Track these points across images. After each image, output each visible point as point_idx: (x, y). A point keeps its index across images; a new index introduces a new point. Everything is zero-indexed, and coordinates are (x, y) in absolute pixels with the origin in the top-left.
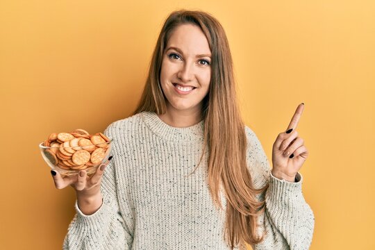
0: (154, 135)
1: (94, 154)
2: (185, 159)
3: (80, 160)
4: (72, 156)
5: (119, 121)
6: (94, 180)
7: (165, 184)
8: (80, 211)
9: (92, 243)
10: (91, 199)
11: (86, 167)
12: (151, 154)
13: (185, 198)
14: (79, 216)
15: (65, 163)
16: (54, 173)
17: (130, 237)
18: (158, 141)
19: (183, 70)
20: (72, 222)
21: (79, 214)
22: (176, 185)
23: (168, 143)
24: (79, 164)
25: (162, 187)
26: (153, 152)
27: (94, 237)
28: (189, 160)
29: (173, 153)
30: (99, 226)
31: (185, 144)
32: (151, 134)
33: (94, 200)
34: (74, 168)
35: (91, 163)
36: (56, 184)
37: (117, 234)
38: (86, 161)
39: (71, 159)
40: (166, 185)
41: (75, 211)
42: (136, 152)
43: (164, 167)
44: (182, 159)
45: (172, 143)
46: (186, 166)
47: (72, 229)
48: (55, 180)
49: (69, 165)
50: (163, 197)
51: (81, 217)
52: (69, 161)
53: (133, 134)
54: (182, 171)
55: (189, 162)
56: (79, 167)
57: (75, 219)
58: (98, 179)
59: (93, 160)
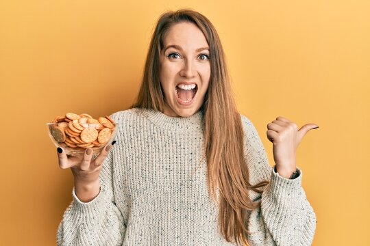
0: (152, 125)
1: (102, 133)
2: (182, 147)
3: (88, 138)
4: (80, 133)
5: (119, 112)
6: (97, 162)
7: (161, 171)
8: (77, 198)
9: (87, 230)
10: (89, 186)
11: (93, 146)
12: (147, 142)
13: (181, 185)
14: (76, 203)
15: (73, 140)
16: (60, 151)
17: (123, 227)
18: (155, 130)
19: (186, 68)
20: (67, 209)
21: (77, 201)
22: (172, 172)
23: (165, 132)
24: (87, 141)
25: (158, 174)
26: (150, 140)
27: (90, 225)
28: (186, 148)
29: (170, 141)
30: (95, 214)
31: (182, 132)
32: (149, 124)
33: (93, 187)
34: (81, 146)
35: (98, 142)
36: (60, 163)
37: (112, 223)
38: (94, 139)
39: (80, 136)
40: (162, 173)
41: (71, 198)
42: (133, 140)
43: (161, 155)
44: (179, 147)
45: (170, 132)
46: (182, 154)
47: (67, 216)
48: (59, 157)
49: (77, 142)
50: (158, 184)
51: (78, 203)
52: (77, 138)
53: (132, 124)
54: (179, 158)
55: (186, 150)
56: (86, 145)
57: (71, 206)
58: (102, 161)
59: (100, 139)
